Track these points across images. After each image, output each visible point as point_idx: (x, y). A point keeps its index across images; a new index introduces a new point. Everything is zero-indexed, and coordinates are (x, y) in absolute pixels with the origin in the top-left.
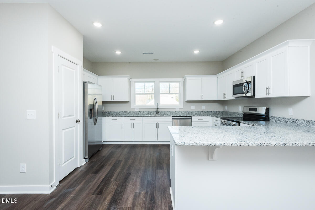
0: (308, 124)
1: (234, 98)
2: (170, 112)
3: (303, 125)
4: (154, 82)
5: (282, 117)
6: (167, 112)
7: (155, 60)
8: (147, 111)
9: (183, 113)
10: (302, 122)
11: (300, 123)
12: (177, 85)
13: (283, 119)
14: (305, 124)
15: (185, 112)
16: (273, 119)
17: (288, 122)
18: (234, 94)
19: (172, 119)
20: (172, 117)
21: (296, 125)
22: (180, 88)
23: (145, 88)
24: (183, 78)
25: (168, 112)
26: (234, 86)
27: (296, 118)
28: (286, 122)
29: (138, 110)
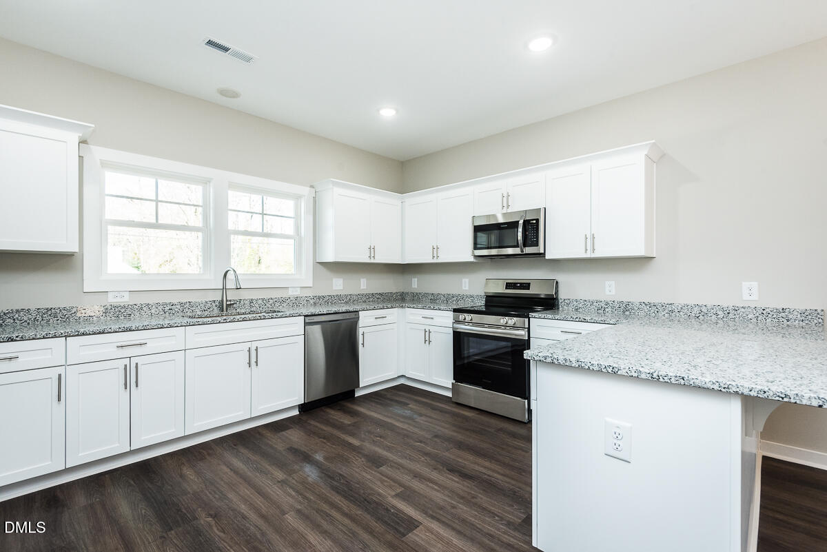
0: (652, 311)
1: (472, 259)
2: (271, 301)
3: (642, 314)
4: (205, 182)
5: (591, 299)
6: (260, 302)
7: (223, 93)
8: (175, 301)
9: (312, 301)
10: (640, 307)
11: (636, 309)
12: (288, 206)
13: (595, 304)
14: (646, 311)
15: (319, 298)
16: (568, 304)
17: (607, 310)
18: (475, 248)
19: (306, 324)
20: (305, 316)
21: (627, 313)
22: (297, 218)
23: (157, 201)
24: (312, 187)
25: (263, 299)
26: (478, 229)
27: (625, 300)
28: (603, 309)
29: (126, 299)
